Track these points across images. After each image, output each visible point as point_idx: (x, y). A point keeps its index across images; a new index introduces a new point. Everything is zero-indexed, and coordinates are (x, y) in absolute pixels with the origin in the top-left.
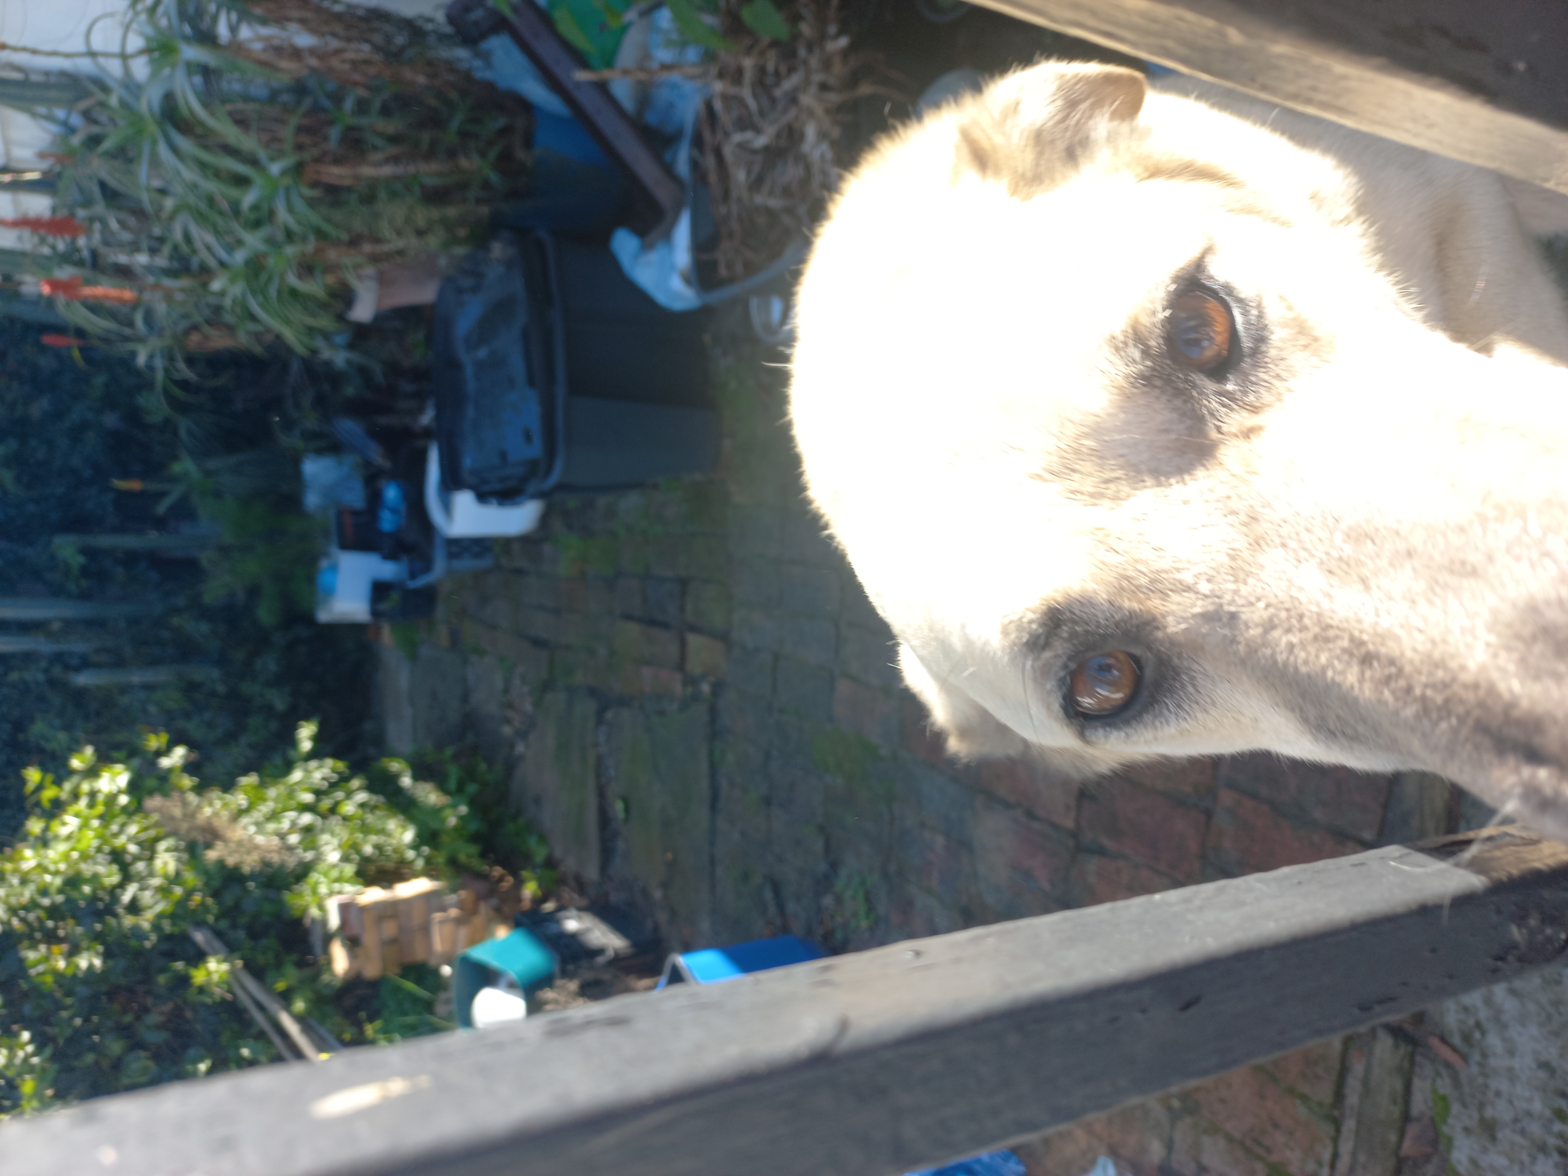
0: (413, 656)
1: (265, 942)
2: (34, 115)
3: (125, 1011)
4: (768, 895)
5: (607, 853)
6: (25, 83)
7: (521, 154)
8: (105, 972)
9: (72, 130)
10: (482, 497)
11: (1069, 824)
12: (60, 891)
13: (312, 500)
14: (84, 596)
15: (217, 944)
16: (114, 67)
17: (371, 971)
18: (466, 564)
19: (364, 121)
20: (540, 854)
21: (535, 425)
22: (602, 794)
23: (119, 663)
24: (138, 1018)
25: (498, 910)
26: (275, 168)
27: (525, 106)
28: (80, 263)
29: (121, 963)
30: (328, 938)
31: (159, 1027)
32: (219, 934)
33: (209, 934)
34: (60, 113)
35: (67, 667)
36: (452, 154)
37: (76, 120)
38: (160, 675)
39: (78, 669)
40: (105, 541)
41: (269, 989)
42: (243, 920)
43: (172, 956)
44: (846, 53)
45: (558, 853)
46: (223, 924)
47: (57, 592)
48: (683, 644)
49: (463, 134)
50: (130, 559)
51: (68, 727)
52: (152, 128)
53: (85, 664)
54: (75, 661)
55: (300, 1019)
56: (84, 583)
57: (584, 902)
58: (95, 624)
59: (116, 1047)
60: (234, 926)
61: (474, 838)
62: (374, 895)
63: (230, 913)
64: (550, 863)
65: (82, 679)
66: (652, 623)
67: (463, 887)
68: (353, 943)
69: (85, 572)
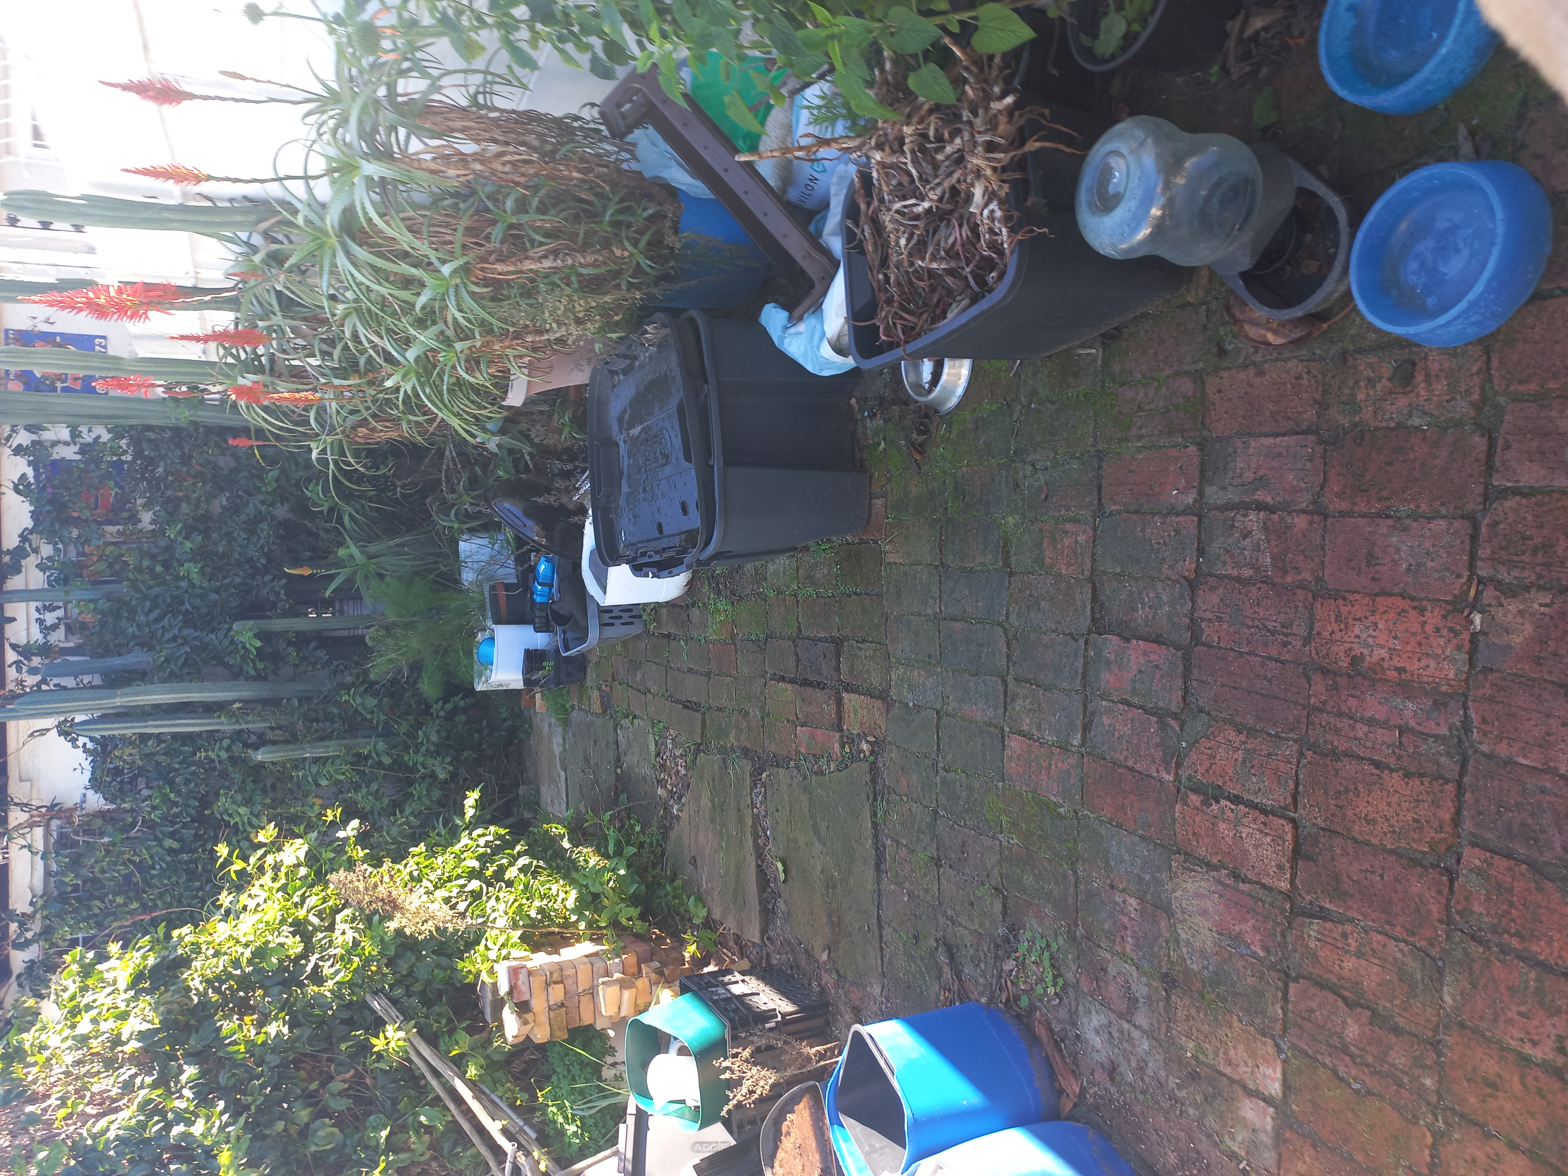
0: (566, 723)
1: (437, 1009)
2: (221, 238)
3: (311, 1080)
4: (943, 958)
5: (767, 914)
6: (214, 210)
7: (670, 239)
8: (292, 1040)
9: (255, 249)
10: (638, 570)
11: (1284, 885)
12: (250, 962)
13: (468, 576)
14: (260, 677)
15: (394, 1012)
16: (298, 188)
17: (541, 1036)
18: (618, 631)
19: (524, 218)
20: (699, 914)
21: (692, 496)
22: (760, 855)
23: (292, 739)
24: (323, 1085)
25: (660, 972)
26: (446, 270)
27: (672, 192)
28: (260, 370)
29: (306, 1032)
30: (498, 1004)
31: (341, 1094)
32: (394, 1002)
33: (385, 1002)
34: (244, 236)
35: (246, 745)
36: (606, 244)
37: (257, 240)
38: (330, 749)
39: (256, 747)
40: (279, 625)
41: (444, 1056)
42: (417, 987)
43: (351, 1023)
44: (1010, 112)
45: (717, 915)
46: (399, 991)
47: (237, 674)
48: (839, 702)
49: (616, 224)
50: (301, 640)
51: (248, 802)
52: (333, 241)
53: (261, 742)
54: (253, 739)
55: (471, 1084)
56: (260, 665)
57: (745, 964)
58: (270, 703)
59: (304, 1114)
60: (409, 994)
61: (634, 900)
62: (541, 959)
63: (405, 980)
64: (709, 924)
65: (260, 756)
66: (806, 683)
67: (624, 950)
68: (523, 1008)
69: (261, 654)
